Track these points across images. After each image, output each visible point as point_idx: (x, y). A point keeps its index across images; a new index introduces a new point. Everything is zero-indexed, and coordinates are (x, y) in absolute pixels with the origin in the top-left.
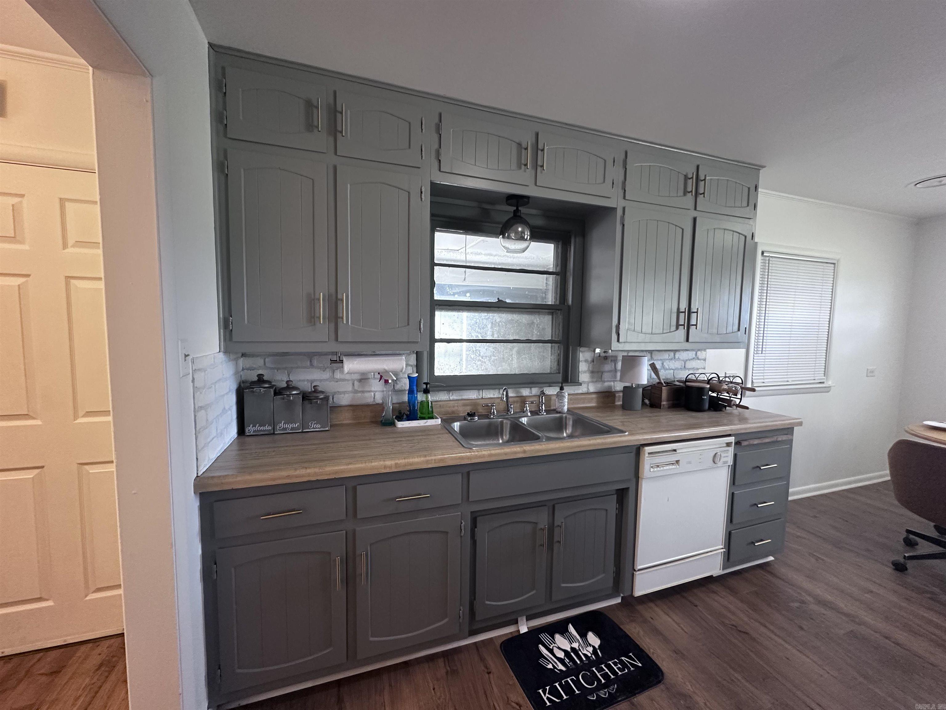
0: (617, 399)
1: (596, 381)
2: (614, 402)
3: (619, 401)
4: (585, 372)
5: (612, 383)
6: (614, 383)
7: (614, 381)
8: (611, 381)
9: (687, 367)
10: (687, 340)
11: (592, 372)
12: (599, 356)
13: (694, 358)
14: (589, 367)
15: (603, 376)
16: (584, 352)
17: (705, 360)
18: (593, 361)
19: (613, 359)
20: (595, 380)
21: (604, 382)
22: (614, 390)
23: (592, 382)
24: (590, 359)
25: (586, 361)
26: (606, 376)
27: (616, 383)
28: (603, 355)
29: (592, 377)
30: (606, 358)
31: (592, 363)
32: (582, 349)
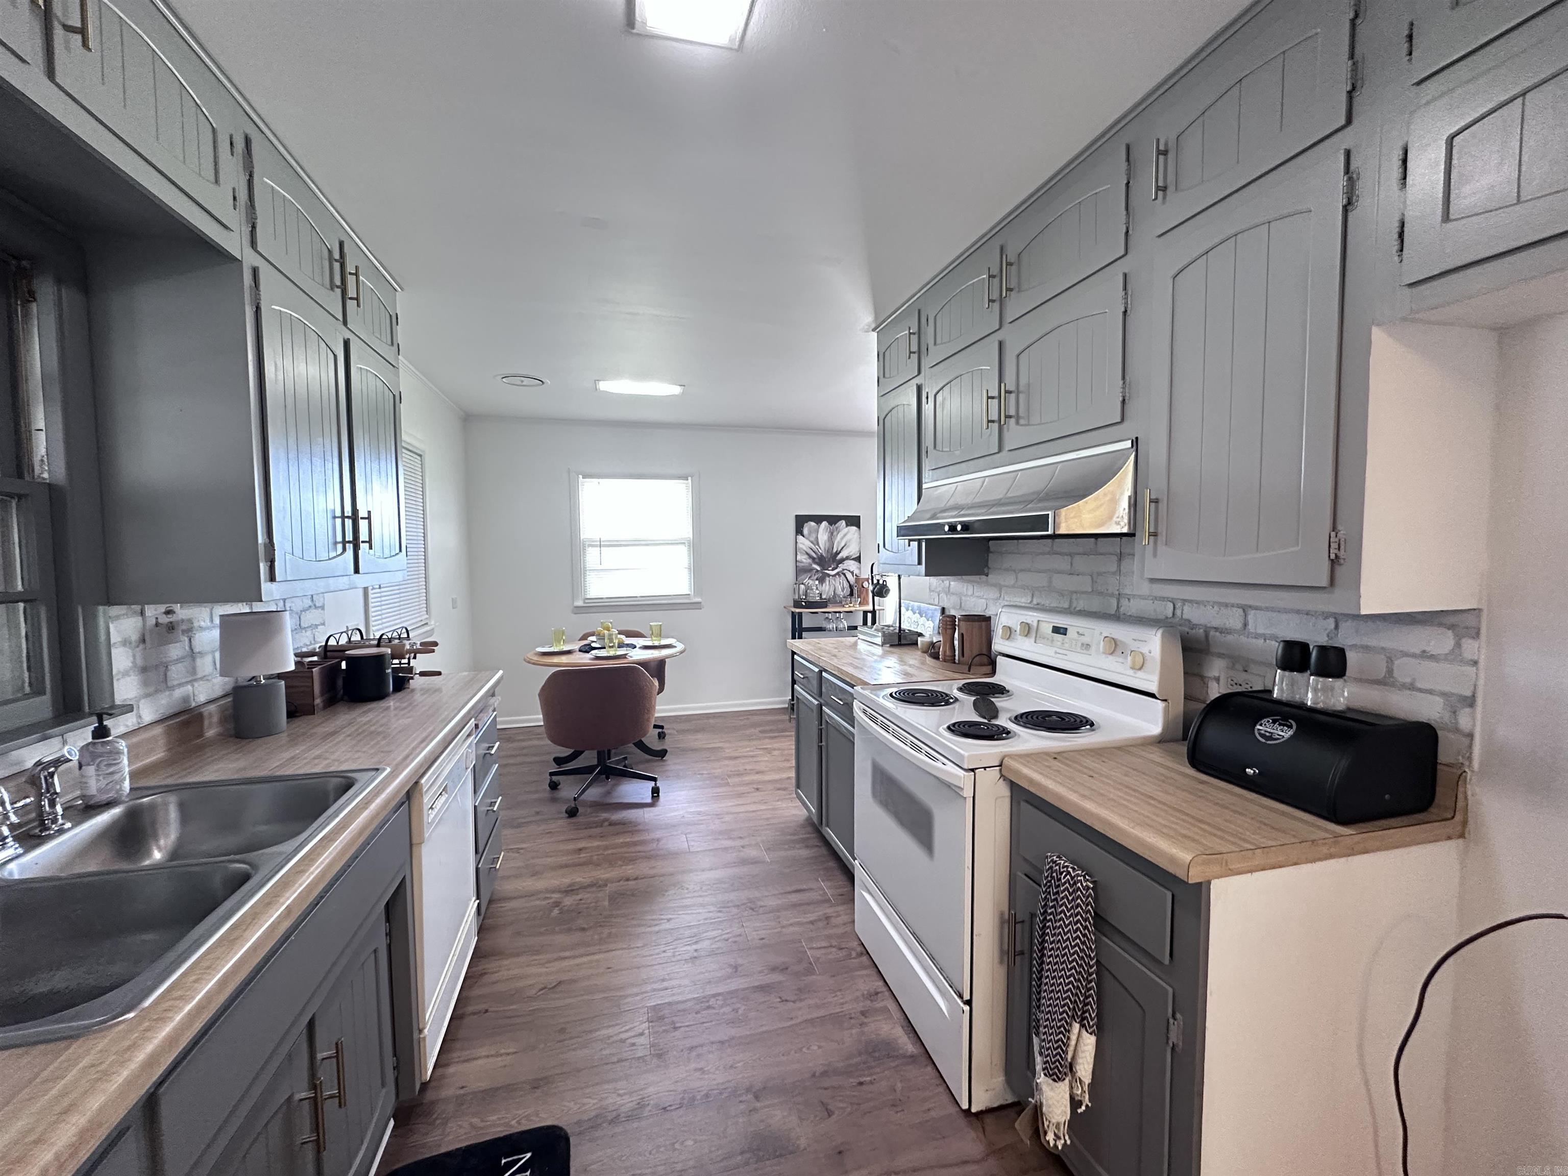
0: (206, 723)
1: (157, 691)
2: (200, 734)
3: (210, 726)
4: (126, 674)
5: (189, 687)
6: (193, 686)
7: (191, 682)
8: (187, 683)
9: (303, 625)
10: (357, 571)
11: (144, 670)
12: (157, 625)
13: (310, 607)
14: (134, 656)
15: (169, 674)
16: (118, 617)
17: (323, 608)
18: (143, 640)
19: (184, 627)
20: (151, 689)
21: (172, 688)
22: (193, 705)
23: (147, 696)
24: (135, 637)
25: (125, 642)
26: (176, 672)
27: (196, 684)
28: (164, 620)
29: (145, 683)
30: (171, 627)
31: (141, 646)
32: (114, 610)
